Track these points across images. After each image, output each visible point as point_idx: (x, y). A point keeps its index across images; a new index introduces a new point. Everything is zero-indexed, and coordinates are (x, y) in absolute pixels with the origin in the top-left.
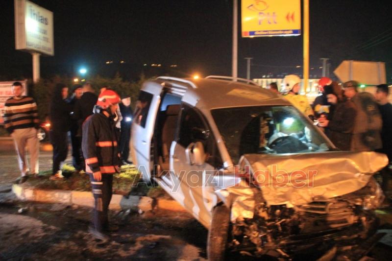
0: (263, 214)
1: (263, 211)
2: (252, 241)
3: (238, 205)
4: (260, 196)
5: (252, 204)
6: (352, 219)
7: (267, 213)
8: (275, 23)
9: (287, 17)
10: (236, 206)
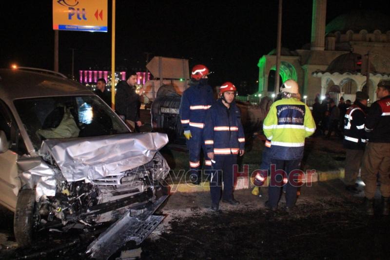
0: (66, 191)
1: (65, 189)
2: (57, 217)
3: (41, 186)
4: (60, 176)
5: (53, 183)
6: (142, 188)
7: (69, 189)
8: (85, 19)
9: (96, 15)
10: (39, 186)
